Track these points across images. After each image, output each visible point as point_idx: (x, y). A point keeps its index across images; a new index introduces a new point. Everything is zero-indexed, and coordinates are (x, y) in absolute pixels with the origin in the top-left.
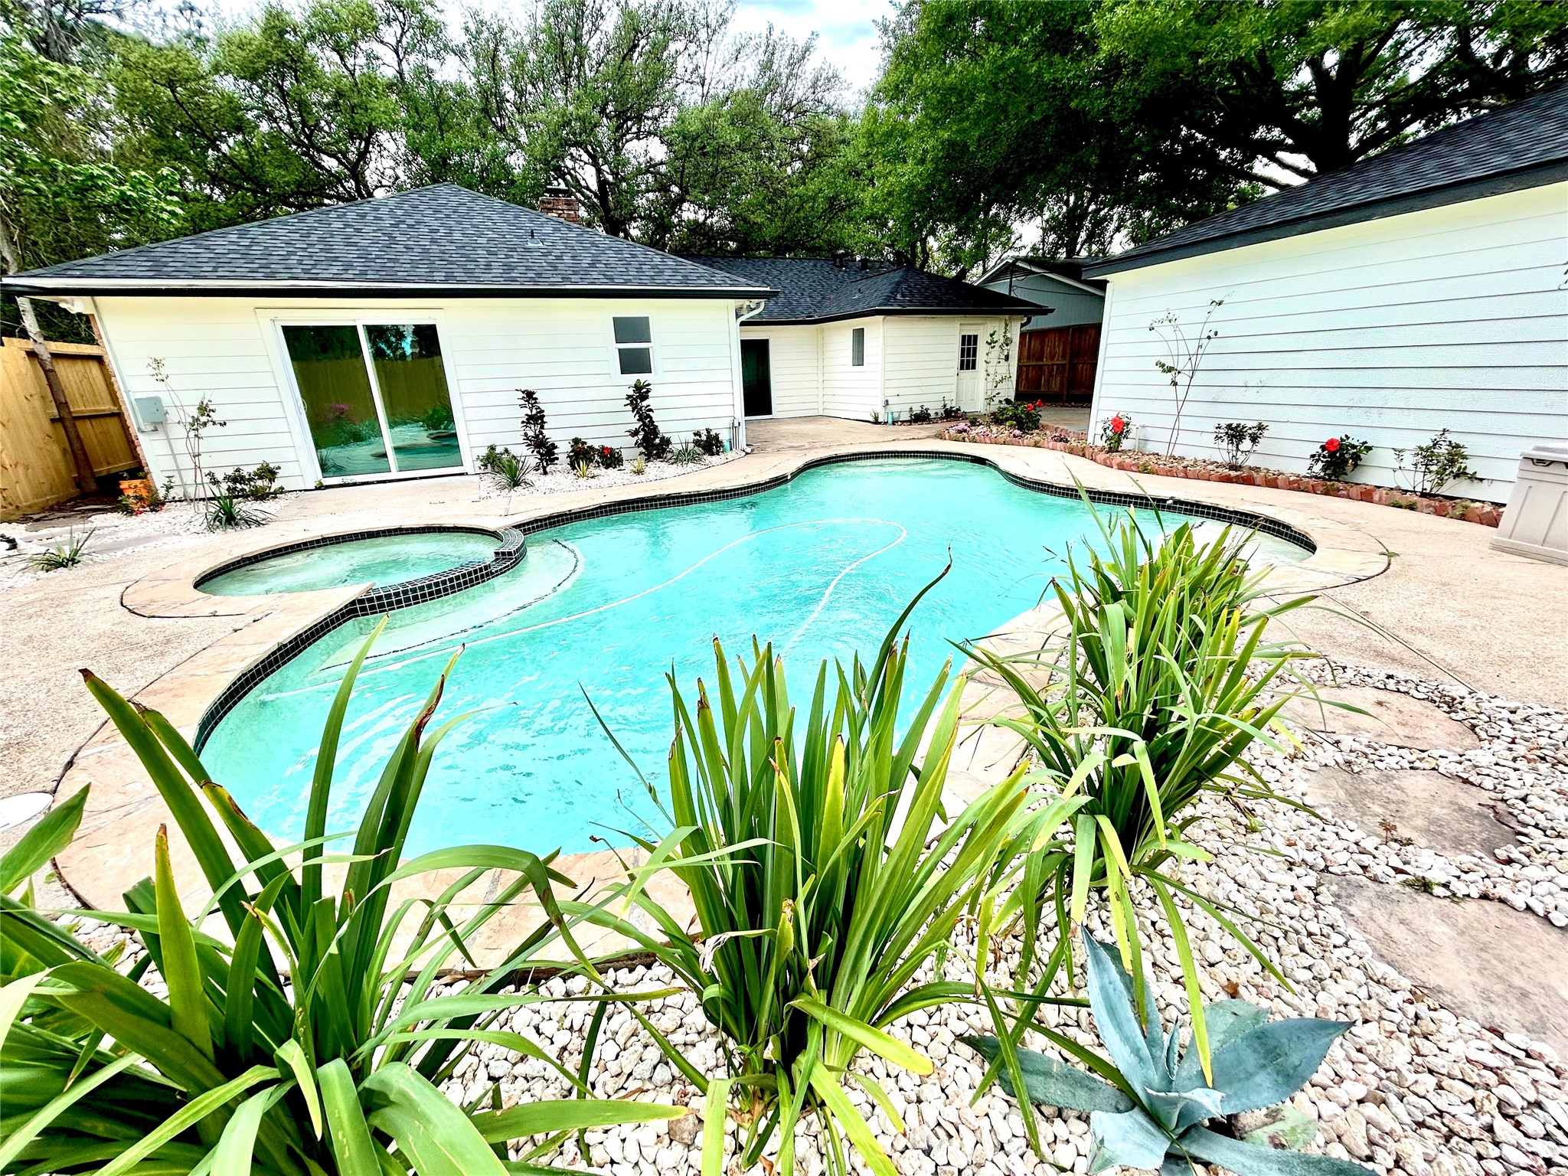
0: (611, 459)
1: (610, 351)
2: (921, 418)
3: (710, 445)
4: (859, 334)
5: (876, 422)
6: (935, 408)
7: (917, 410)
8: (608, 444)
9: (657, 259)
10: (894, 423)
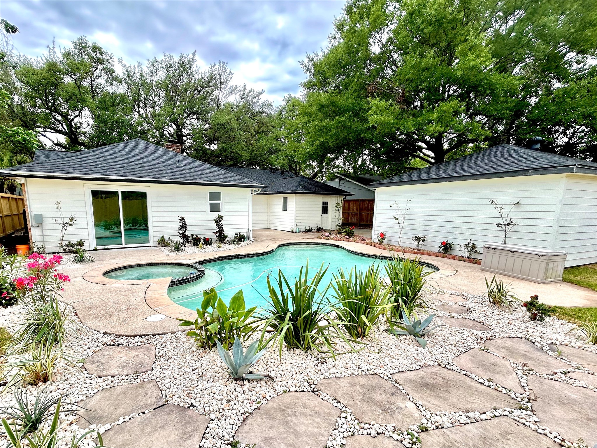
0: (207, 242)
1: (207, 203)
2: (309, 231)
3: (240, 238)
4: (285, 200)
5: (292, 232)
6: (314, 227)
7: (307, 228)
8: (207, 237)
9: (223, 173)
10: (299, 232)
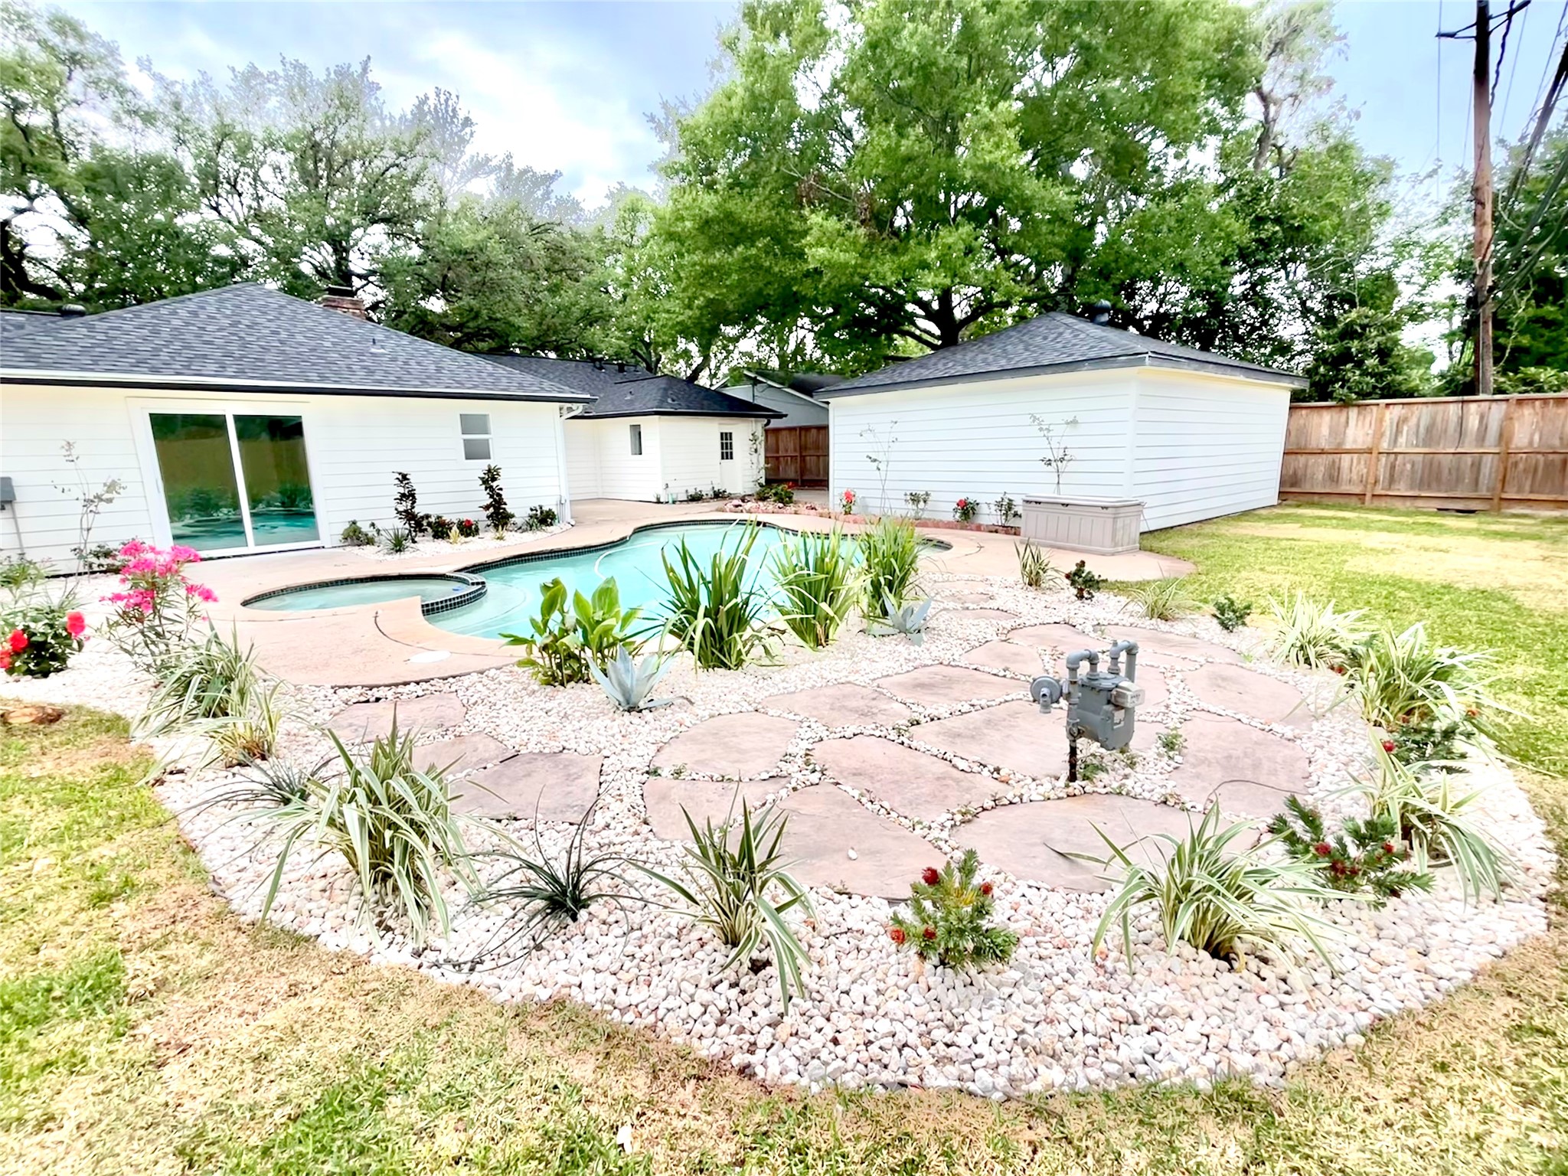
0: (468, 529)
1: (456, 441)
2: (696, 498)
3: (545, 518)
4: (637, 432)
5: (659, 502)
6: (707, 491)
7: (692, 492)
8: (464, 518)
10: (674, 502)
